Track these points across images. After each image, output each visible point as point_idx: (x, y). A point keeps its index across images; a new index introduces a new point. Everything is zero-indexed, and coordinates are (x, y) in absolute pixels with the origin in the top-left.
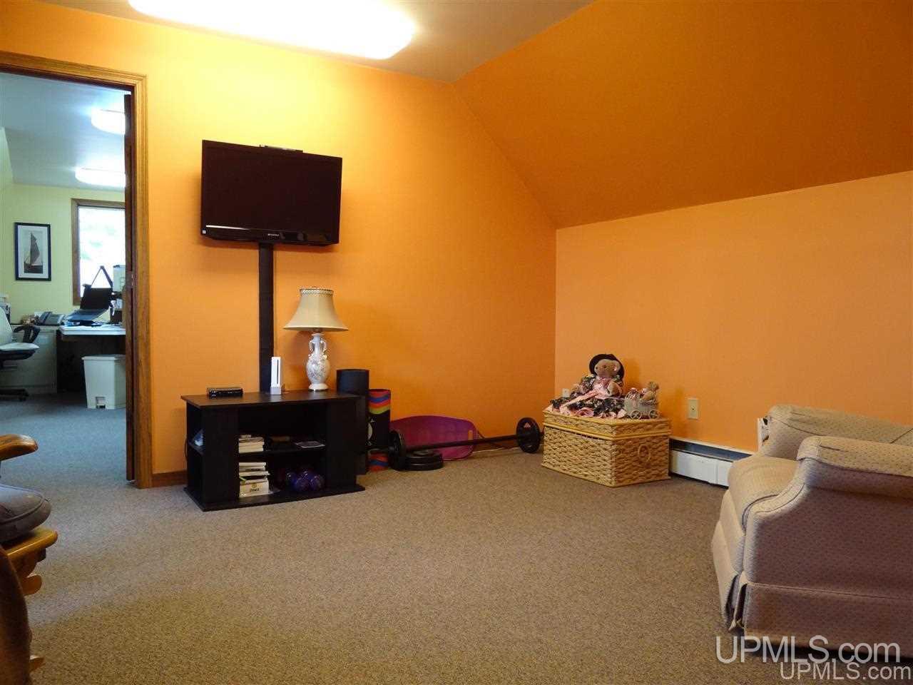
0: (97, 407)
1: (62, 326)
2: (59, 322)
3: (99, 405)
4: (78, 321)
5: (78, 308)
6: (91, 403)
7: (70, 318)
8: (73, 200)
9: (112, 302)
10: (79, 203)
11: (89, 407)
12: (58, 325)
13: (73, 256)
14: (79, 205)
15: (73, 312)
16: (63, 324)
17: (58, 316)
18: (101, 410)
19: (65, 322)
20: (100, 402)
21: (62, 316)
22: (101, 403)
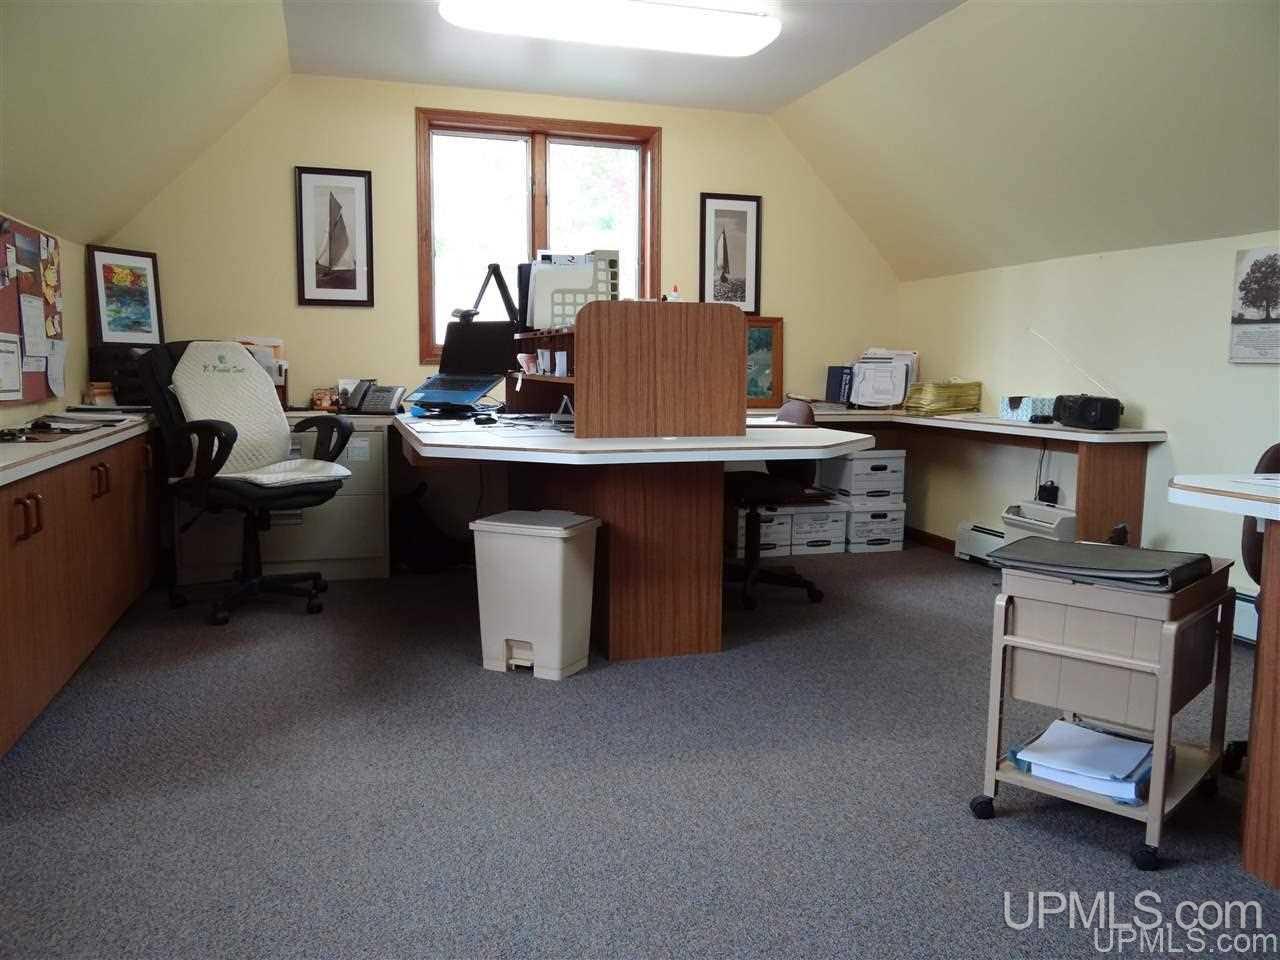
0: (509, 668)
1: (399, 417)
2: (393, 406)
3: (513, 662)
4: (436, 405)
5: (434, 371)
6: (494, 659)
7: (418, 396)
8: (419, 111)
9: (521, 358)
10: (433, 121)
11: (488, 665)
12: (393, 413)
13: (420, 247)
14: (432, 126)
15: (423, 381)
16: (401, 410)
17: (389, 390)
18: (522, 678)
19: (406, 406)
20: (516, 652)
21: (400, 390)
22: (521, 658)
